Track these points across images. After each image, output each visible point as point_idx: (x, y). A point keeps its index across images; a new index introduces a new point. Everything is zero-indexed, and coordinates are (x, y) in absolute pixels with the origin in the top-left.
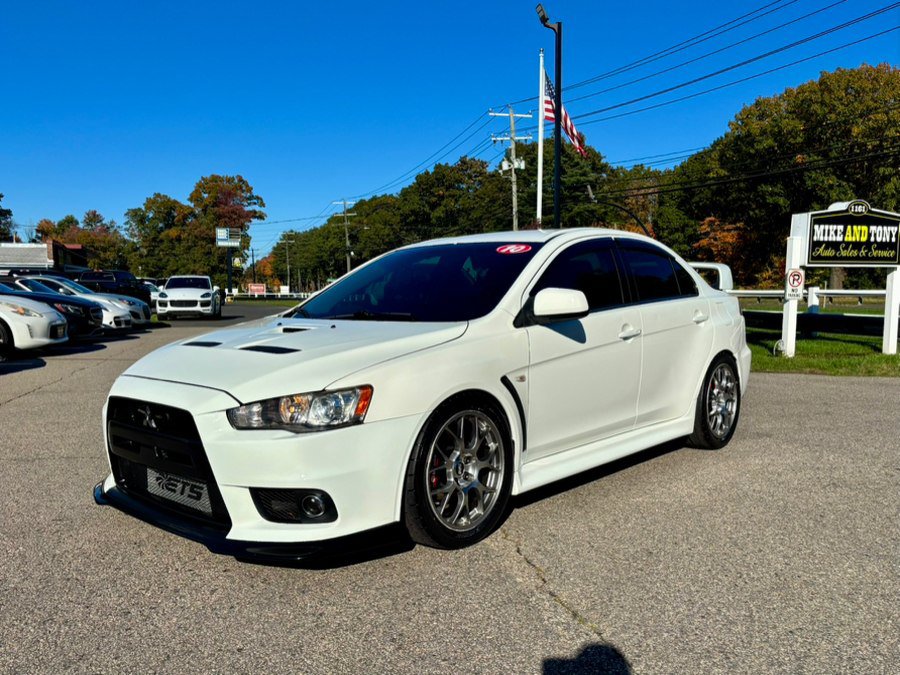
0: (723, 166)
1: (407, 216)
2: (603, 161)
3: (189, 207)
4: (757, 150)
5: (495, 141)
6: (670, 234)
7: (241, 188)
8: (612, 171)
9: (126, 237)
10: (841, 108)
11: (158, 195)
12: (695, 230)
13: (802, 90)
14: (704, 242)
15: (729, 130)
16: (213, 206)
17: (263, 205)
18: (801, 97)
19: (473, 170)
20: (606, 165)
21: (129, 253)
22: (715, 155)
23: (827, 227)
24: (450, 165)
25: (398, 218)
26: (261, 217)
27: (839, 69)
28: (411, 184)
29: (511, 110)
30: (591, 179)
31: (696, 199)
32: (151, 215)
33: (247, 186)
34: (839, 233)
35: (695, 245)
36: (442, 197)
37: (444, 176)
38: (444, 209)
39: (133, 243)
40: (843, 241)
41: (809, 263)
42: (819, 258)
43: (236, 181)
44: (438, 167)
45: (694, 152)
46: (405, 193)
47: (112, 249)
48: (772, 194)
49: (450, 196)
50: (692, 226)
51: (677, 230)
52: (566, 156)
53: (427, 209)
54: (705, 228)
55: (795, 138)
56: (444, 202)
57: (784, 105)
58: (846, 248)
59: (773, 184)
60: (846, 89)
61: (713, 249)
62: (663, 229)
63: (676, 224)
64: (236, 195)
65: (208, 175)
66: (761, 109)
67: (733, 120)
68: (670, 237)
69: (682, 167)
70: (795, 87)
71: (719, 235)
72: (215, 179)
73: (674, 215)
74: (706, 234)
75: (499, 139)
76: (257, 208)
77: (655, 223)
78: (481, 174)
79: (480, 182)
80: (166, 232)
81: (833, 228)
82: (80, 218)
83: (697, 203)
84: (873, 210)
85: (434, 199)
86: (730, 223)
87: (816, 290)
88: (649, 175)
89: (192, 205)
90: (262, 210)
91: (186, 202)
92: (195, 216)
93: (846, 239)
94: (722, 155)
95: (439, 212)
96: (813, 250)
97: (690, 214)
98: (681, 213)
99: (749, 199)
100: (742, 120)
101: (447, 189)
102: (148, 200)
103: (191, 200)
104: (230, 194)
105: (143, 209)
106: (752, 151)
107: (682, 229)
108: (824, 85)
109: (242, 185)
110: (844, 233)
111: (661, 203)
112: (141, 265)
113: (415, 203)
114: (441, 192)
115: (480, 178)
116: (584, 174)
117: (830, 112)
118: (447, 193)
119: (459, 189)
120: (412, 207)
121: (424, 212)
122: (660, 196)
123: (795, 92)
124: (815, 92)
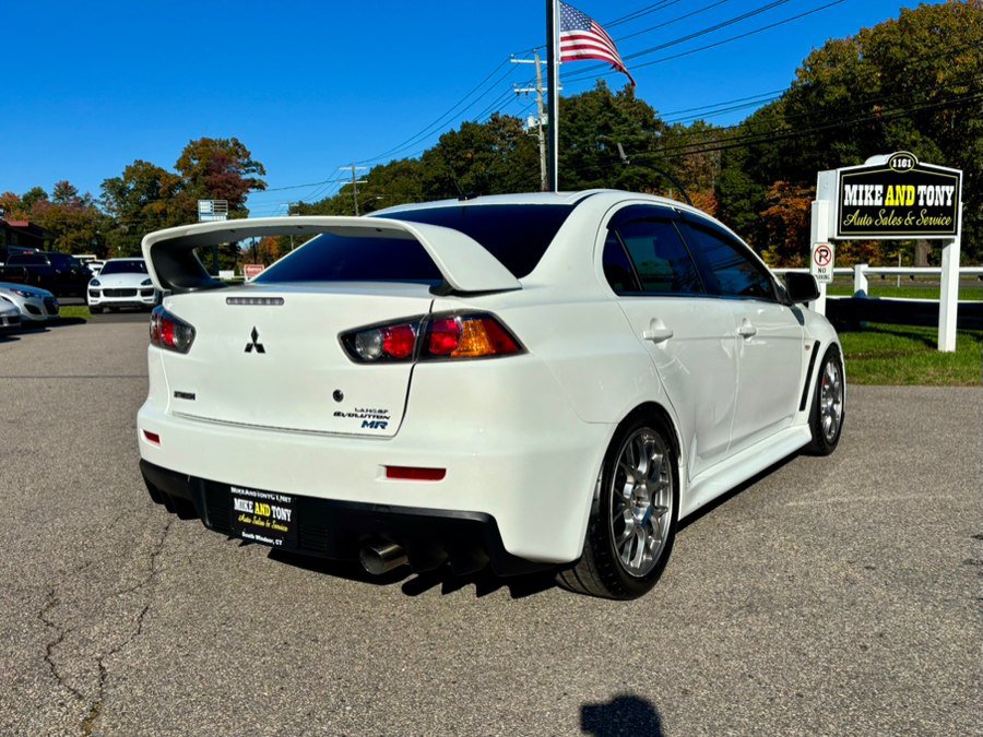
0: (790, 121)
1: (432, 183)
2: (656, 117)
3: (176, 177)
4: (828, 102)
5: (518, 93)
6: (736, 200)
7: (237, 153)
8: (667, 128)
9: (104, 212)
10: (924, 50)
11: (140, 163)
12: (763, 196)
13: (879, 31)
14: (773, 210)
15: (796, 79)
16: (204, 175)
17: (263, 172)
18: (878, 39)
19: (507, 128)
20: (659, 122)
21: (107, 231)
22: (781, 108)
23: (861, 187)
24: (479, 123)
25: (421, 187)
26: (261, 187)
27: (921, 4)
28: (435, 146)
29: (536, 56)
30: (642, 138)
31: (764, 160)
32: (132, 186)
33: (244, 150)
34: (877, 195)
35: (764, 213)
36: (471, 161)
37: (472, 136)
38: (473, 175)
39: (112, 218)
40: (883, 206)
41: (839, 234)
42: (852, 228)
43: (231, 144)
44: (465, 126)
45: (761, 106)
46: (427, 156)
47: (87, 226)
48: (847, 153)
49: (480, 159)
50: (759, 192)
51: (742, 197)
52: (612, 112)
53: (453, 175)
54: (775, 194)
55: (871, 88)
56: (473, 167)
57: (859, 48)
58: (887, 215)
59: (847, 142)
60: (930, 29)
61: (785, 218)
62: (726, 196)
63: (741, 189)
64: (230, 161)
66: (832, 54)
67: (801, 66)
68: (735, 205)
69: (747, 123)
70: (871, 29)
71: (790, 201)
72: (206, 142)
73: (739, 180)
74: (777, 200)
75: (524, 90)
76: (256, 176)
77: (718, 189)
78: (515, 133)
79: (515, 143)
80: (149, 205)
81: (869, 188)
83: (765, 164)
84: (921, 164)
85: (461, 163)
86: (803, 188)
87: (864, 268)
88: (709, 131)
89: (180, 174)
90: (262, 178)
91: (172, 171)
92: (184, 187)
93: (887, 203)
94: (789, 109)
95: (467, 179)
96: (844, 218)
97: (757, 178)
98: (747, 177)
99: (821, 159)
100: (811, 66)
101: (476, 152)
102: (128, 168)
103: (178, 167)
104: (224, 161)
105: (123, 179)
106: (822, 103)
107: (749, 195)
108: (905, 25)
109: (238, 149)
110: (884, 195)
111: (724, 165)
112: (121, 244)
113: (439, 169)
114: (469, 155)
115: (515, 138)
116: (633, 132)
117: (911, 56)
118: (476, 156)
119: (490, 151)
120: (436, 173)
121: (452, 179)
122: (723, 156)
123: (871, 32)
124: (894, 32)
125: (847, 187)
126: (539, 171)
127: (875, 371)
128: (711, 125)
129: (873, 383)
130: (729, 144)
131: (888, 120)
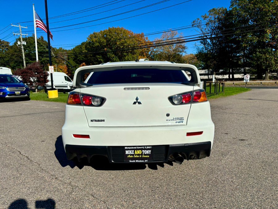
0: (86, 49)
5: (14, 35)
6: (72, 68)
8: (54, 49)
15: (87, 40)
18: (105, 33)
20: (51, 47)
22: (84, 46)
29: (19, 25)
50: (78, 66)
55: (104, 44)
57: (100, 35)
59: (99, 55)
62: (70, 67)
63: (73, 65)
66: (95, 35)
67: (88, 37)
69: (73, 49)
70: (103, 31)
73: (72, 63)
75: (16, 34)
77: (67, 65)
78: (7, 46)
79: (7, 49)
83: (79, 59)
94: (86, 47)
98: (74, 62)
99: (93, 59)
100: (90, 37)
106: (94, 46)
107: (75, 67)
108: (110, 31)
111: (68, 59)
116: (44, 49)
117: (112, 38)
122: (68, 57)
124: (108, 32)
128: (64, 49)
130: (69, 54)
131: (108, 52)
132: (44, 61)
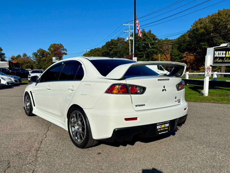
0: (189, 38)
1: (104, 53)
2: (156, 37)
3: (48, 52)
4: (199, 33)
5: (124, 32)
7: (61, 47)
8: (159, 40)
9: (33, 60)
10: (224, 20)
11: (40, 49)
13: (213, 15)
14: (185, 59)
15: (191, 28)
16: (54, 52)
17: (66, 51)
18: (212, 17)
19: (121, 40)
20: (157, 39)
21: (33, 64)
22: (187, 35)
24: (115, 39)
25: (101, 54)
26: (66, 54)
27: (224, 9)
28: (105, 45)
29: (129, 24)
30: (153, 42)
32: (39, 54)
33: (63, 46)
34: (224, 54)
35: (182, 60)
36: (113, 48)
37: (113, 42)
39: (34, 61)
40: (225, 57)
41: (213, 64)
42: (217, 63)
43: (60, 45)
44: (112, 40)
45: (182, 34)
46: (103, 47)
47: (29, 63)
48: (204, 45)
49: (115, 47)
50: (181, 55)
51: (177, 56)
52: (146, 36)
53: (109, 51)
54: (185, 55)
55: (211, 29)
57: (207, 20)
58: (226, 59)
59: (204, 43)
60: (226, 15)
61: (187, 61)
62: (173, 56)
63: (177, 54)
64: (60, 48)
65: (53, 44)
66: (201, 22)
67: (192, 25)
68: (175, 58)
69: (178, 38)
70: (211, 15)
71: (189, 57)
72: (55, 44)
73: (176, 51)
74: (185, 57)
75: (126, 31)
76: (65, 52)
77: (171, 54)
78: (123, 42)
79: (123, 44)
80: (42, 58)
81: (222, 52)
82: (22, 55)
83: (183, 48)
85: (111, 48)
86: (192, 54)
87: (216, 73)
88: (169, 40)
89: (49, 51)
90: (66, 52)
91: (47, 51)
92: (50, 54)
93: (226, 56)
94: (189, 35)
95: (112, 52)
96: (215, 60)
97: (181, 51)
98: (178, 51)
99: (197, 47)
100: (195, 25)
101: (114, 46)
102: (38, 50)
103: (48, 50)
104: (58, 48)
105: (37, 52)
106: (198, 33)
107: (178, 55)
108: (219, 14)
109: (61, 46)
110: (226, 54)
111: (172, 48)
112: (36, 67)
113: (106, 50)
114: (112, 47)
115: (123, 43)
116: (151, 41)
117: (221, 21)
118: (114, 47)
119: (117, 46)
120: (105, 51)
121: (108, 52)
122: (172, 46)
123: (211, 16)
124: (217, 16)
125: (216, 52)
126: (129, 50)
127: (225, 100)
128: (169, 39)
129: (225, 103)
130: (174, 43)
131: (214, 37)
132: (149, 52)
